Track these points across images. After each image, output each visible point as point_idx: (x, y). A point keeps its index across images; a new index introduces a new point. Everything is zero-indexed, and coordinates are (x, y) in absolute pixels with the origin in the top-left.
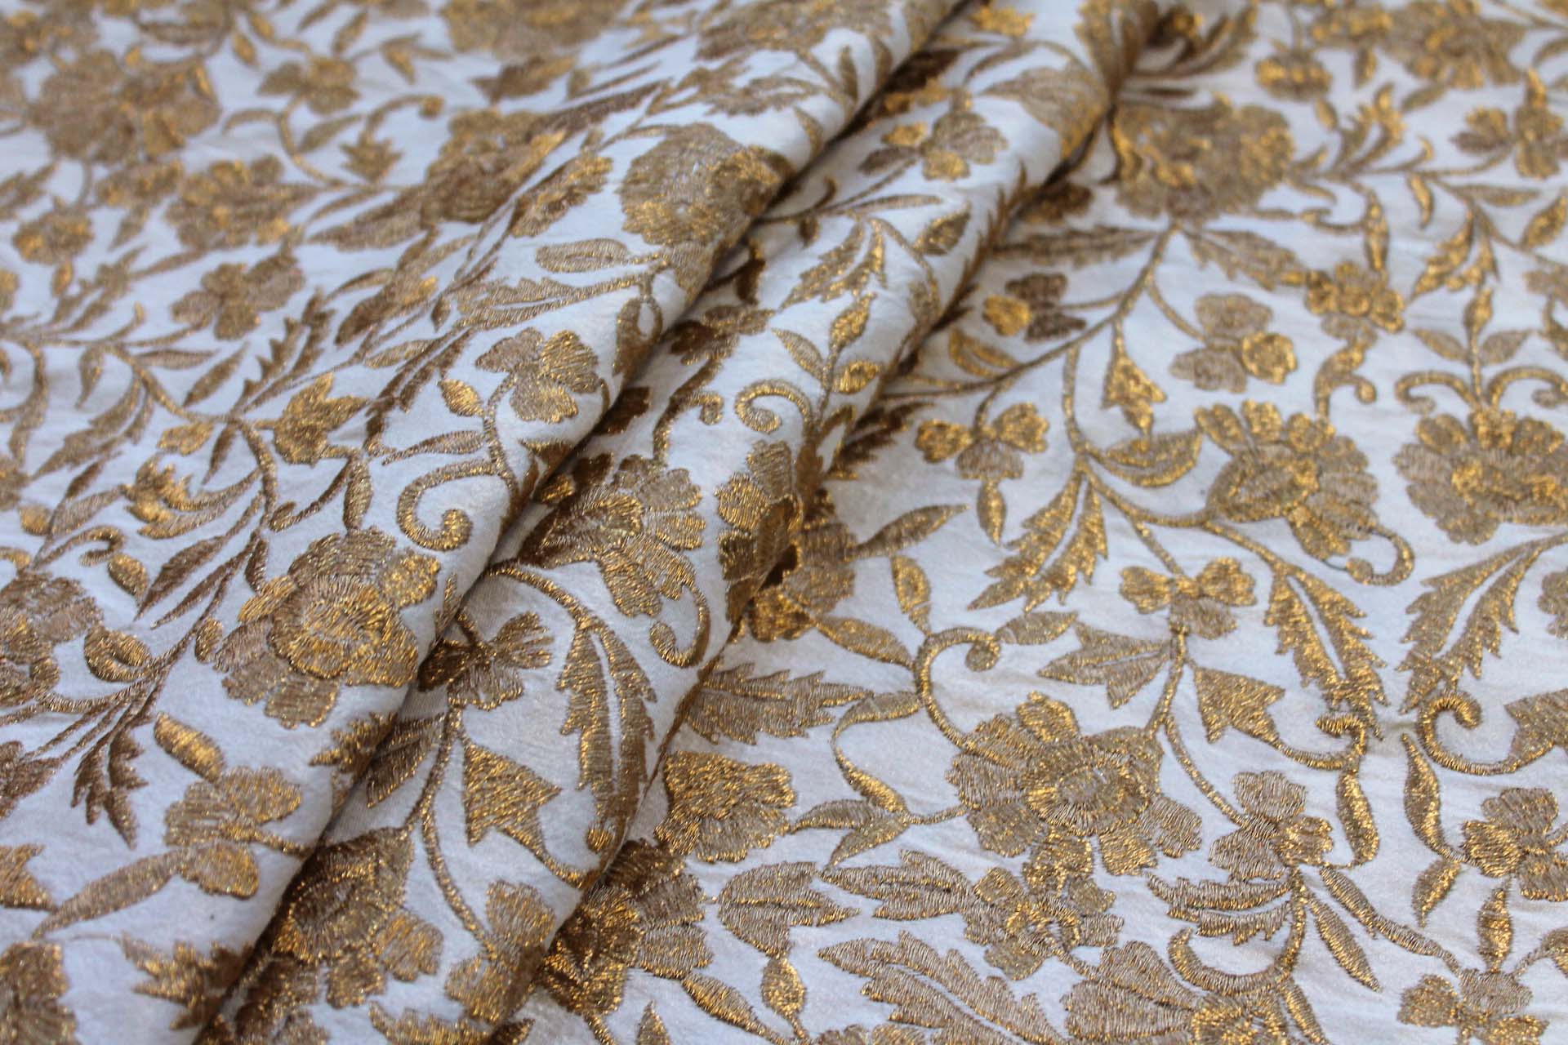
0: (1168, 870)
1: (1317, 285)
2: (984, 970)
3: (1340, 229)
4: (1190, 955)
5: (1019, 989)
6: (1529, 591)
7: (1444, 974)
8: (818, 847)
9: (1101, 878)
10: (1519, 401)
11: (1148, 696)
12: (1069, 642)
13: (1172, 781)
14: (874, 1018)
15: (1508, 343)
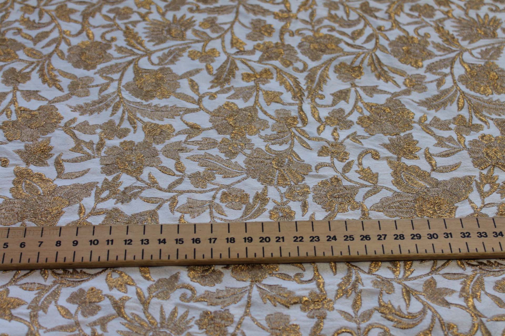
0: (263, 133)
1: (276, 15)
2: (225, 158)
3: (278, 4)
4: (270, 149)
5: (233, 161)
6: (331, 69)
7: (327, 145)
8: (182, 138)
9: (248, 137)
10: (324, 31)
11: (252, 100)
12: (232, 92)
13: (261, 115)
14: (202, 170)
15: (320, 21)
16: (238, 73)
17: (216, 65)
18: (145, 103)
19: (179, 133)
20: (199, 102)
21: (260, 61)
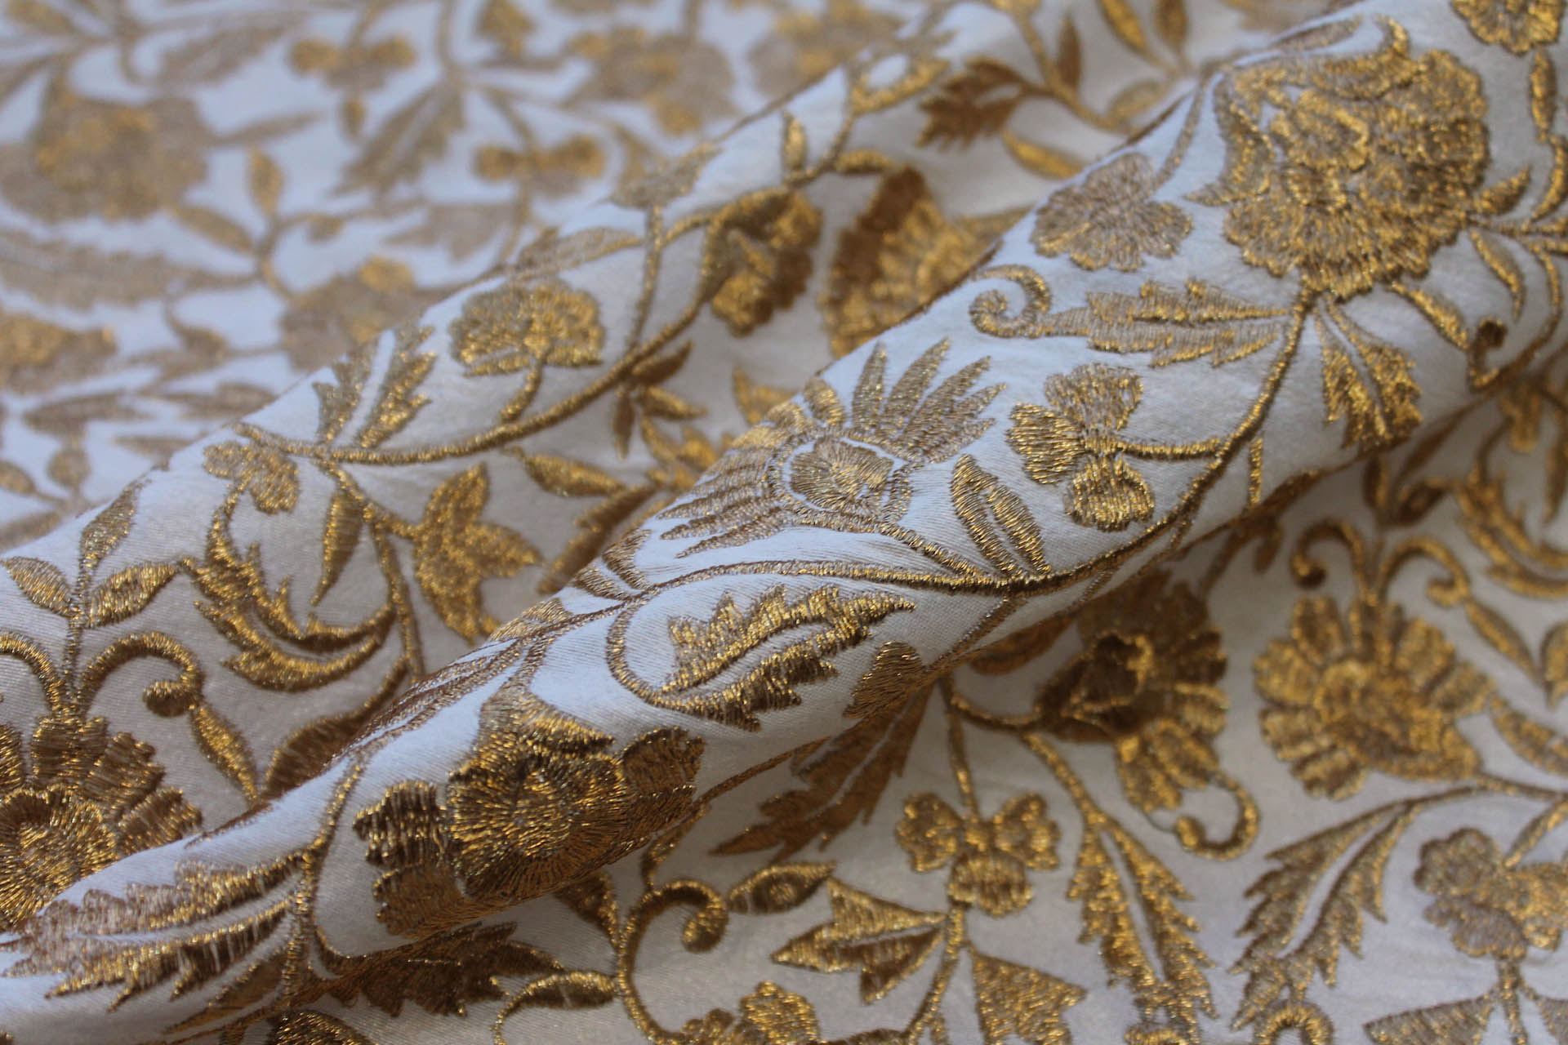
16: (462, 146)
17: (381, 105)
18: (40, 231)
19: (134, 361)
20: (264, 249)
21: (571, 103)
